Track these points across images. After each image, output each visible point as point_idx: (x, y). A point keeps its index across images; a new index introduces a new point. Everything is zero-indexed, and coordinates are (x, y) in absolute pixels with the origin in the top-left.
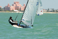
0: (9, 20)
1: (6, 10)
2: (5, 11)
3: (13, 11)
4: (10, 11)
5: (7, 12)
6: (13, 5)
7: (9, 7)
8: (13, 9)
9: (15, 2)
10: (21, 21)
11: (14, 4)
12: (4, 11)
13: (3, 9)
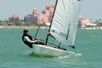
1: (28, 23)
3: (44, 25)
6: (44, 13)
7: (37, 18)
8: (45, 21)
9: (48, 6)
11: (47, 11)
12: (24, 25)
13: (22, 21)
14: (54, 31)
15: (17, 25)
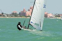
2: (21, 16)
3: (29, 16)
5: (23, 18)
9: (31, 7)
11: (31, 10)
14: (32, 22)
15: (16, 16)
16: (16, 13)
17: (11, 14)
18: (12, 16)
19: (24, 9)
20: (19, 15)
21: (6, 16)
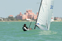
0: (23, 28)
2: (17, 20)
4: (22, 20)
8: (26, 18)
10: (36, 26)
11: (27, 13)
15: (12, 20)
16: (12, 17)
17: (7, 18)
18: (8, 20)
19: (20, 13)
20: (15, 19)
21: (3, 20)
